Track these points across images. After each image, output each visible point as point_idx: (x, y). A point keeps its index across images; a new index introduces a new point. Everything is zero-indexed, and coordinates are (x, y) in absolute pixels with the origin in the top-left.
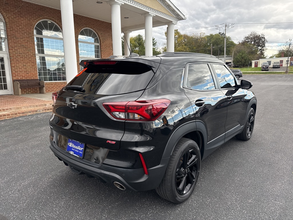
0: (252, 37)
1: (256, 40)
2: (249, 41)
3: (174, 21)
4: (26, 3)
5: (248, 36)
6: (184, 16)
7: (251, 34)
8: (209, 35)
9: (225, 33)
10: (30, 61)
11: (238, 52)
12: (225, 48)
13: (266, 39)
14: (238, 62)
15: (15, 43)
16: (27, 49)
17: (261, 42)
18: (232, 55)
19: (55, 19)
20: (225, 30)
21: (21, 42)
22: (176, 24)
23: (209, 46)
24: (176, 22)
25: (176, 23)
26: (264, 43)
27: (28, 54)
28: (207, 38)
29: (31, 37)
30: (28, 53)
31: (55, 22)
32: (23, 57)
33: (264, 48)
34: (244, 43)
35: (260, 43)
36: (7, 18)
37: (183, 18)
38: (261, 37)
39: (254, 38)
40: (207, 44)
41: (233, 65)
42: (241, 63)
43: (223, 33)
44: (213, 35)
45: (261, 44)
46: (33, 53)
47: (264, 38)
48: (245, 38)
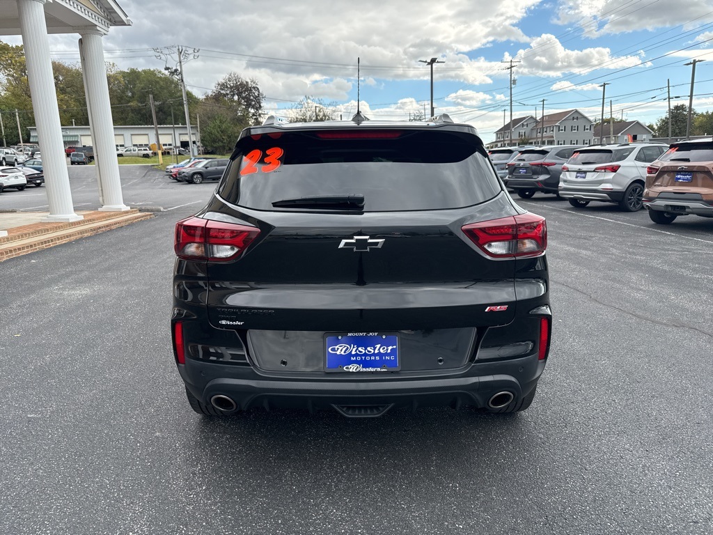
0: (232, 85)
1: (242, 93)
2: (227, 94)
3: (101, 25)
5: (223, 81)
6: (126, 16)
7: (229, 78)
8: (126, 71)
9: (179, 70)
11: (209, 118)
12: (185, 106)
13: (261, 91)
14: (214, 141)
17: (252, 98)
18: (197, 124)
20: (180, 62)
22: (105, 34)
23: (130, 97)
24: (106, 28)
25: (106, 32)
26: (258, 99)
28: (124, 77)
33: (260, 112)
34: (217, 98)
35: (252, 100)
37: (123, 21)
38: (250, 86)
39: (237, 87)
40: (123, 92)
41: (203, 149)
42: (221, 144)
43: (176, 70)
44: (139, 72)
45: (253, 103)
47: (258, 89)
48: (219, 84)
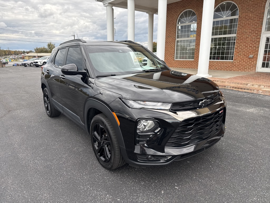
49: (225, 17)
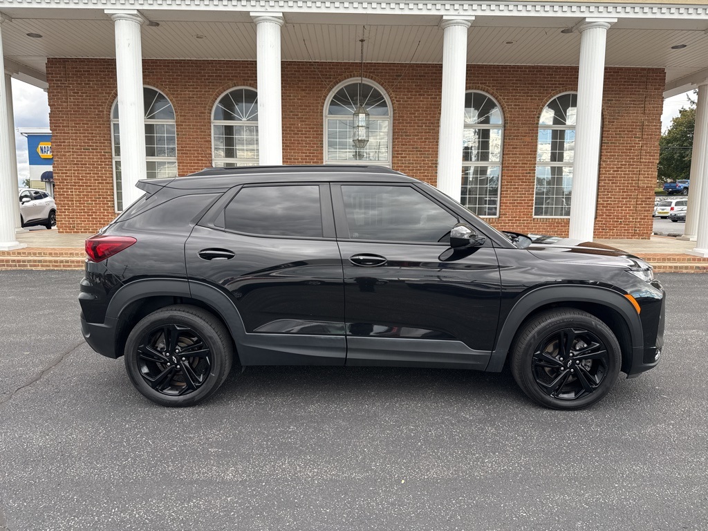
4: (432, 67)
10: (426, 176)
15: (403, 145)
16: (423, 154)
19: (487, 86)
21: (415, 142)
27: (424, 164)
29: (434, 129)
30: (423, 161)
31: (487, 92)
32: (413, 170)
36: (397, 101)
46: (433, 160)
49: (244, 119)
